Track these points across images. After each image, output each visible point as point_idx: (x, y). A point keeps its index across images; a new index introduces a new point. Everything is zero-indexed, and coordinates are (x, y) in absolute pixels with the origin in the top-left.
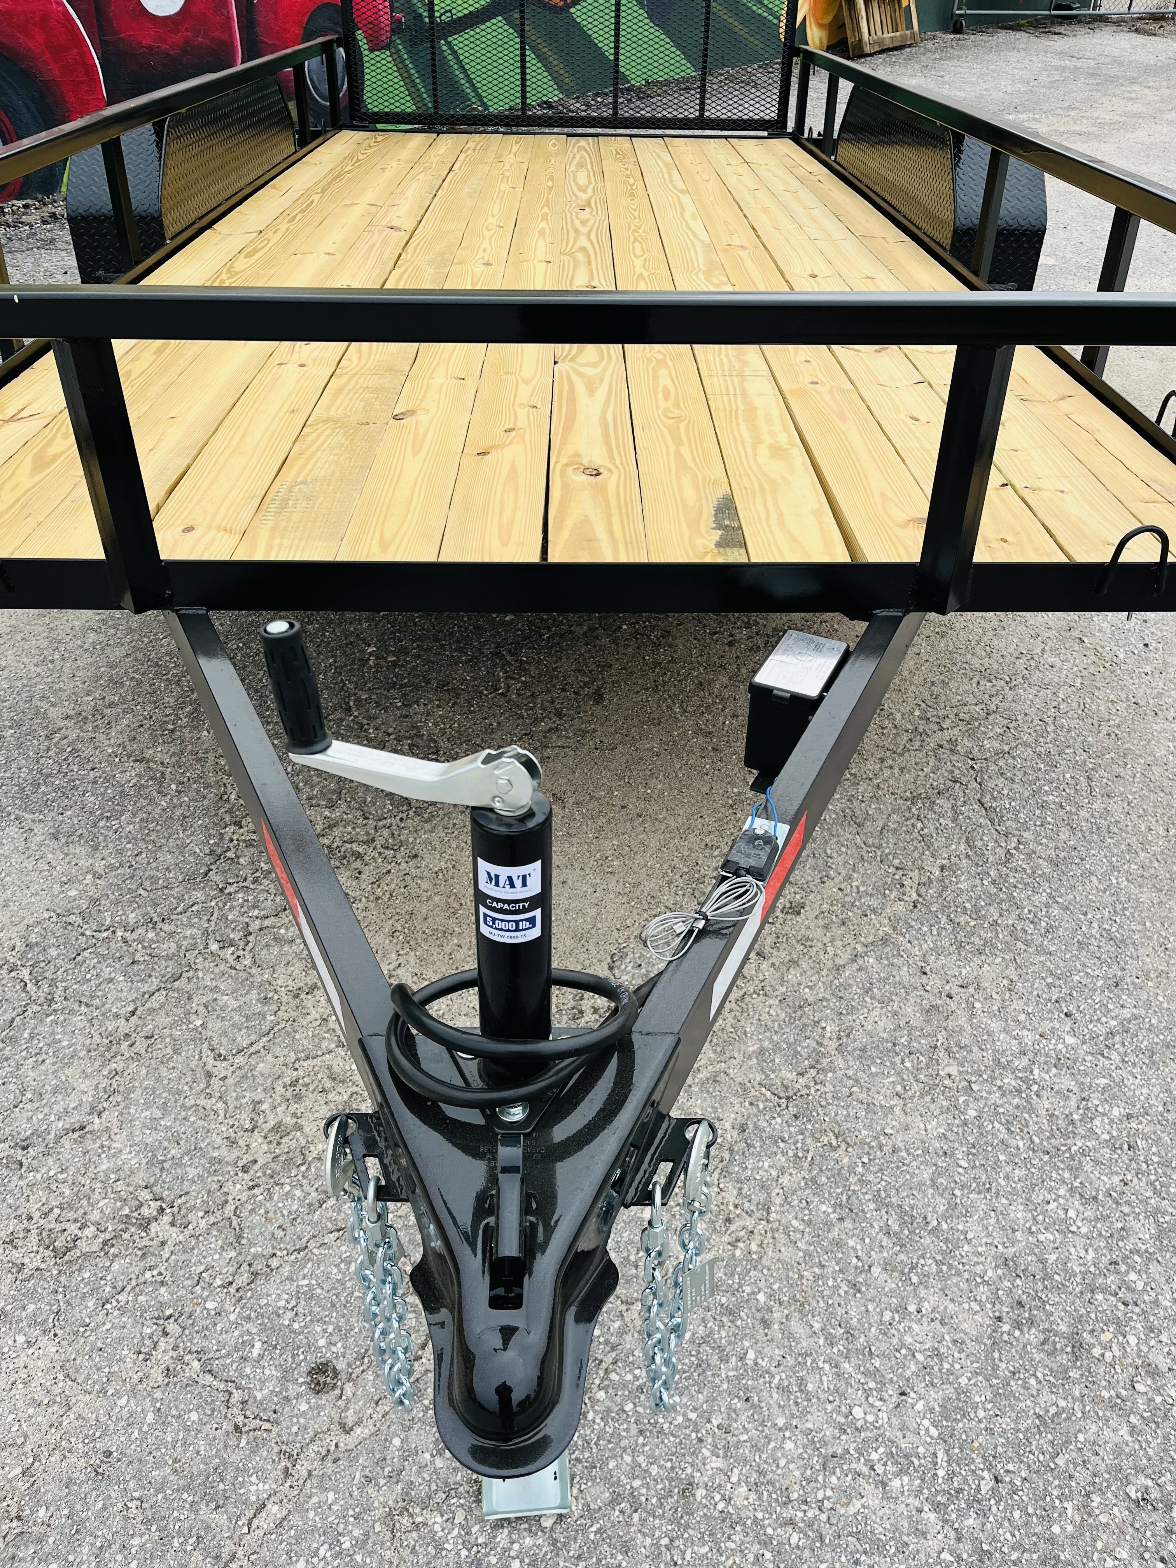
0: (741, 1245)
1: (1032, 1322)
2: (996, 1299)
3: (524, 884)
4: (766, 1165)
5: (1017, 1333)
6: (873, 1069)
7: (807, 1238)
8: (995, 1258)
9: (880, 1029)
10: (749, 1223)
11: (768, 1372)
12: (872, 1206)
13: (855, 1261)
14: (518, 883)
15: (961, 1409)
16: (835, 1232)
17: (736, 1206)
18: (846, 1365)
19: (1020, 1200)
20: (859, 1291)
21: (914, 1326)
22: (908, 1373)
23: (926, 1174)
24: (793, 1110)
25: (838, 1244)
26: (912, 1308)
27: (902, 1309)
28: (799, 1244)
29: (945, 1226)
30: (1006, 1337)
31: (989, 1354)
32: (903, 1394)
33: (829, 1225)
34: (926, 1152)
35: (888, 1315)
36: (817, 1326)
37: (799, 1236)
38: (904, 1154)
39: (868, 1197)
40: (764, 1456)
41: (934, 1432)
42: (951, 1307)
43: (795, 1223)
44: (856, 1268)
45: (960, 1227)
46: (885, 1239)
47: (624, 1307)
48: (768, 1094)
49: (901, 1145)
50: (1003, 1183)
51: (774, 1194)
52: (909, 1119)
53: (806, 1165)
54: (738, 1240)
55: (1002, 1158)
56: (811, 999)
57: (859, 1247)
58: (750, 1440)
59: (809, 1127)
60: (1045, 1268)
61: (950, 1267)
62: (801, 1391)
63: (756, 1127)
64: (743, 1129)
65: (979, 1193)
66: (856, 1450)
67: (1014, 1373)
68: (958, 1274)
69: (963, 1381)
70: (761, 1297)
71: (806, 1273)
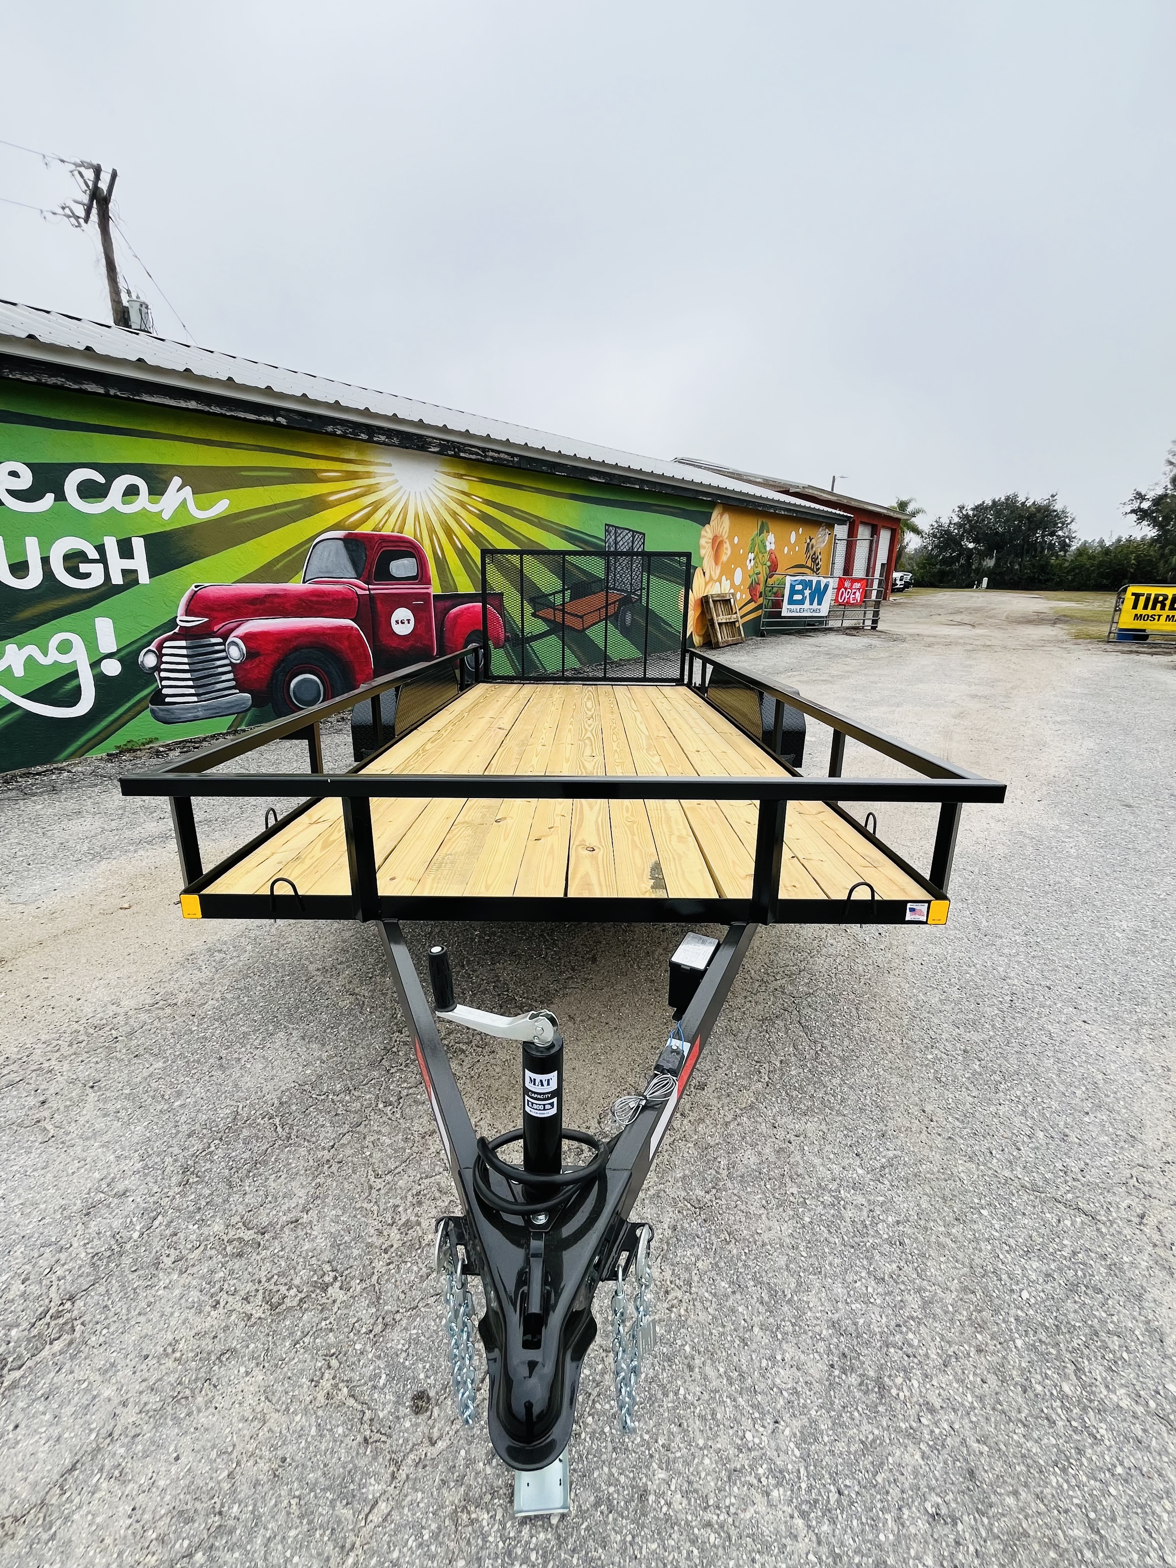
0: (674, 1309)
1: (852, 1369)
2: (829, 1352)
3: (548, 1084)
4: (688, 1254)
5: (844, 1377)
6: (749, 1190)
7: (714, 1305)
8: (827, 1321)
9: (751, 1163)
10: (679, 1294)
11: (692, 1404)
12: (752, 1283)
13: (743, 1322)
14: (545, 1083)
15: (813, 1434)
16: (730, 1302)
17: (671, 1282)
18: (740, 1399)
19: (839, 1280)
20: (746, 1344)
21: (781, 1371)
22: (779, 1406)
23: (782, 1261)
24: (703, 1216)
25: (733, 1310)
26: (779, 1357)
27: (772, 1358)
28: (709, 1310)
29: (796, 1298)
30: (837, 1380)
31: (828, 1392)
32: (776, 1422)
33: (726, 1296)
34: (782, 1246)
35: (764, 1363)
36: (722, 1370)
37: (709, 1304)
38: (769, 1247)
39: (749, 1277)
40: (691, 1470)
41: (797, 1453)
42: (802, 1356)
43: (706, 1295)
44: (744, 1328)
45: (805, 1299)
46: (761, 1307)
47: (604, 1354)
48: (689, 1205)
49: (767, 1241)
50: (828, 1268)
51: (693, 1274)
52: (771, 1223)
53: (712, 1253)
54: (672, 1307)
55: (827, 1250)
56: (712, 1143)
57: (745, 1312)
58: (682, 1456)
59: (713, 1227)
60: (857, 1329)
61: (800, 1327)
62: (713, 1419)
63: (682, 1228)
64: (674, 1228)
65: (815, 1274)
66: (750, 1466)
67: (844, 1408)
68: (805, 1332)
69: (813, 1412)
70: (687, 1348)
71: (714, 1331)
